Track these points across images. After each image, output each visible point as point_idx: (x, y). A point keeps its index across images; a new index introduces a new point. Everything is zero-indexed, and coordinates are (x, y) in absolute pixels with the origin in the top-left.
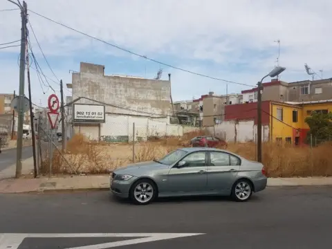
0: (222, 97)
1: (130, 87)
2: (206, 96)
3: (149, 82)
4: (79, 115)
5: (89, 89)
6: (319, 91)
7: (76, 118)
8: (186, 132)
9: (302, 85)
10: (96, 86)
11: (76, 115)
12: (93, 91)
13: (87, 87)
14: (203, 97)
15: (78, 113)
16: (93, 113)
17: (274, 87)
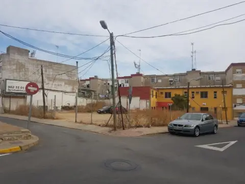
0: (103, 80)
1: (49, 68)
2: (93, 78)
3: (63, 66)
4: (10, 89)
5: (17, 67)
6: (160, 81)
7: (7, 91)
8: (88, 103)
9: (152, 77)
10: (22, 65)
11: (7, 88)
12: (20, 69)
13: (15, 66)
14: (90, 79)
15: (9, 87)
16: (21, 88)
17: (138, 77)
